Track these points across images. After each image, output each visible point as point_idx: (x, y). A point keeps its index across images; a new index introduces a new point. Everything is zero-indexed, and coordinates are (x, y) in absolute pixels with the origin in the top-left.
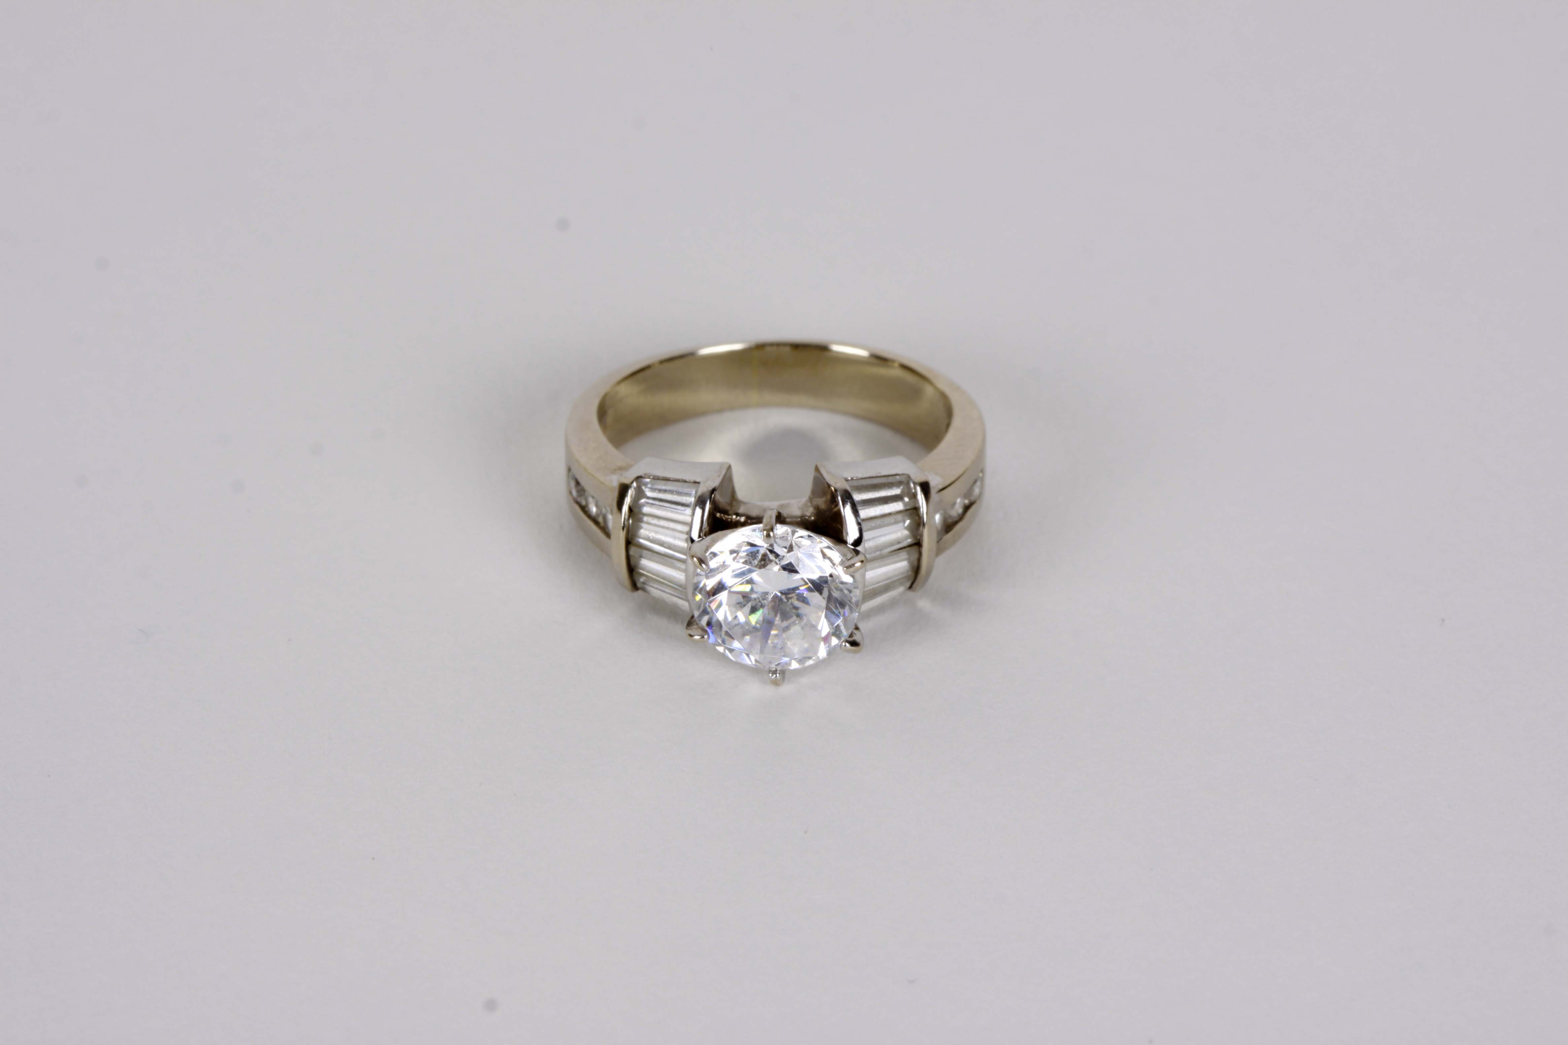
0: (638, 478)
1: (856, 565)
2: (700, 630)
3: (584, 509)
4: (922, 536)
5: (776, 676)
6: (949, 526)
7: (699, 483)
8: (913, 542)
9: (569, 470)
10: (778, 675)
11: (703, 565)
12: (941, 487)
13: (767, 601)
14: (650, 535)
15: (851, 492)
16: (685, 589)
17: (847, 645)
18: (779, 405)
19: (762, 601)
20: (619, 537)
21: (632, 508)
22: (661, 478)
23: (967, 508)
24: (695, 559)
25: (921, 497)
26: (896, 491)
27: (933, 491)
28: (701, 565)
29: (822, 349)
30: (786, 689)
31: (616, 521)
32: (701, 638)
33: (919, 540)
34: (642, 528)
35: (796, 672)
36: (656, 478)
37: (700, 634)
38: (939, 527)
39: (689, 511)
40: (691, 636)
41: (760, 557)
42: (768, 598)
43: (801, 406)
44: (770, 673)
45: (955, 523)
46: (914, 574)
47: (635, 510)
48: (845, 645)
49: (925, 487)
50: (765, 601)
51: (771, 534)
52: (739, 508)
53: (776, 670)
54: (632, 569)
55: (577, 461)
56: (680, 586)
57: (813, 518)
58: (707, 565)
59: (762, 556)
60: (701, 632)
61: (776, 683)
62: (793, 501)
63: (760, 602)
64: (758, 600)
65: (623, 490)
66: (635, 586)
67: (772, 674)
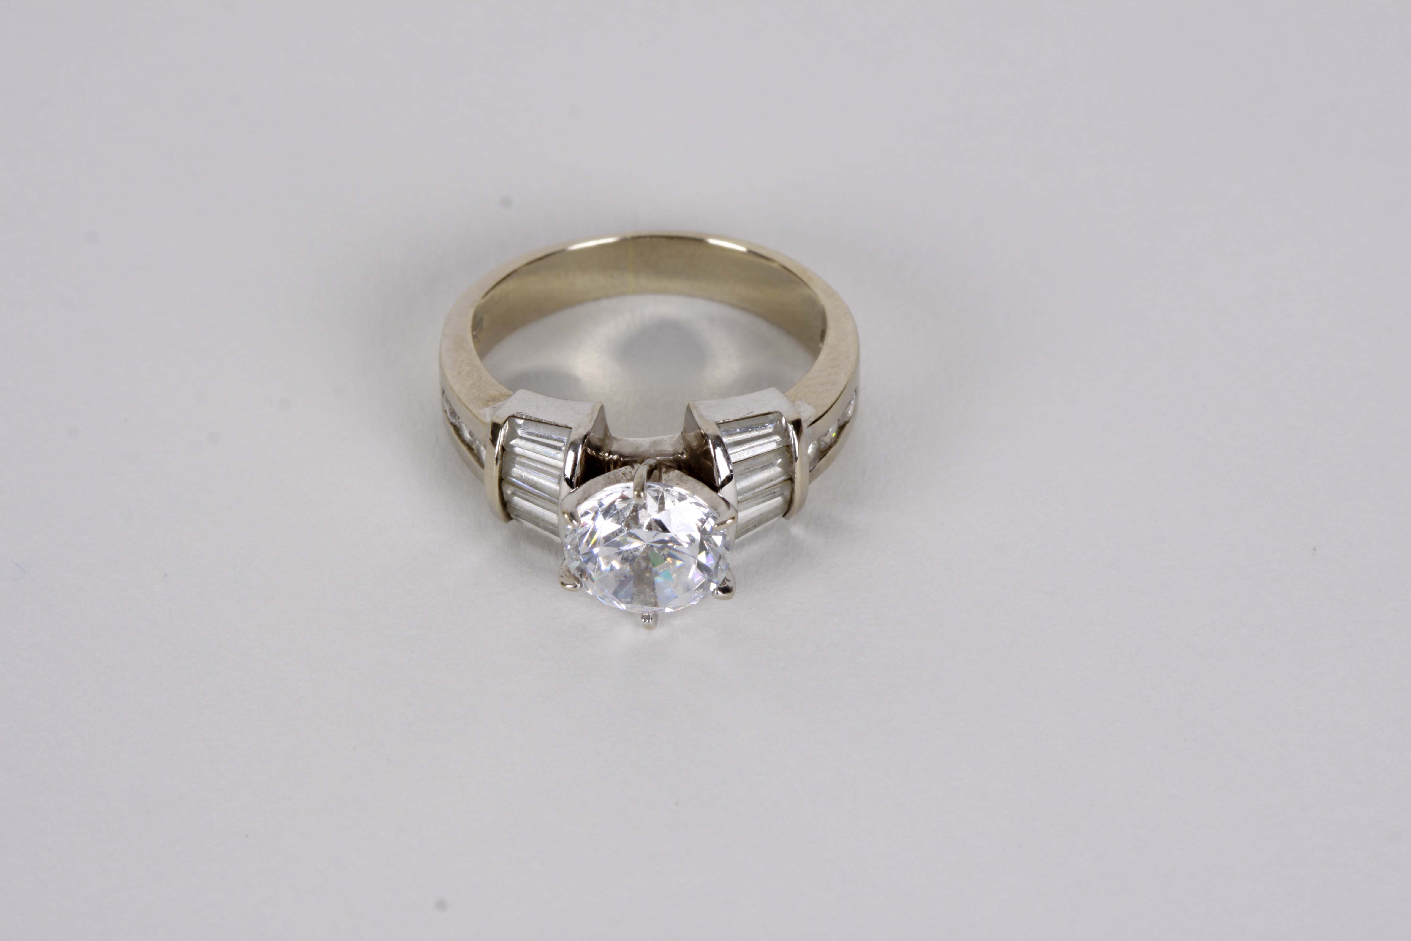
0: (512, 418)
1: (727, 522)
2: (572, 579)
3: (457, 430)
4: (794, 473)
5: (649, 622)
6: (822, 453)
7: (571, 428)
8: (786, 478)
9: (443, 392)
10: (650, 620)
11: (574, 522)
12: (813, 419)
13: (639, 552)
14: (523, 474)
15: (721, 437)
16: (557, 528)
17: (719, 592)
18: (656, 292)
19: (634, 553)
20: (493, 472)
21: (504, 447)
22: (533, 419)
23: (841, 428)
24: (566, 516)
25: (792, 433)
26: (769, 429)
27: (804, 425)
28: (571, 521)
29: (699, 241)
30: (660, 632)
31: (490, 454)
32: (573, 587)
33: (792, 476)
34: (515, 467)
35: (670, 615)
36: (528, 418)
37: (572, 583)
38: (812, 457)
39: (560, 455)
40: (563, 584)
41: (632, 508)
42: (640, 550)
43: (678, 293)
44: (642, 619)
45: (830, 447)
46: (787, 506)
47: (507, 449)
48: (717, 593)
49: (797, 425)
50: (637, 552)
51: (642, 494)
52: (611, 447)
53: (649, 616)
54: (505, 503)
55: (451, 388)
56: (553, 525)
57: (685, 456)
58: (578, 521)
59: (634, 507)
60: (572, 580)
61: (649, 627)
62: (666, 437)
63: (631, 553)
64: (630, 552)
65: (496, 428)
66: (508, 517)
67: (645, 619)
